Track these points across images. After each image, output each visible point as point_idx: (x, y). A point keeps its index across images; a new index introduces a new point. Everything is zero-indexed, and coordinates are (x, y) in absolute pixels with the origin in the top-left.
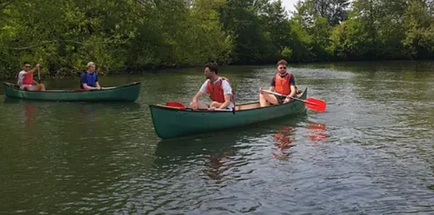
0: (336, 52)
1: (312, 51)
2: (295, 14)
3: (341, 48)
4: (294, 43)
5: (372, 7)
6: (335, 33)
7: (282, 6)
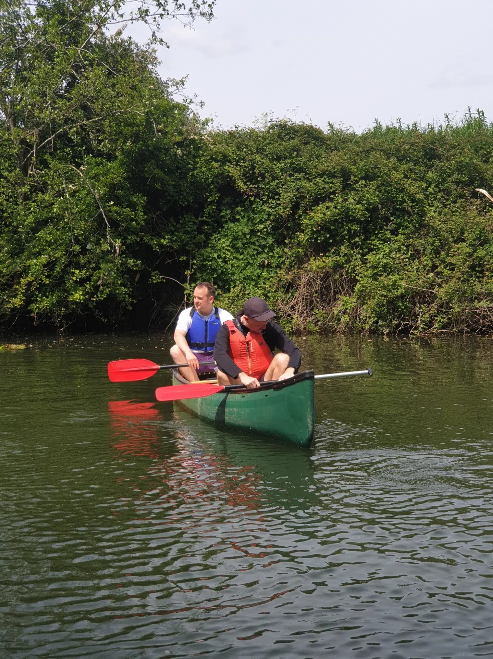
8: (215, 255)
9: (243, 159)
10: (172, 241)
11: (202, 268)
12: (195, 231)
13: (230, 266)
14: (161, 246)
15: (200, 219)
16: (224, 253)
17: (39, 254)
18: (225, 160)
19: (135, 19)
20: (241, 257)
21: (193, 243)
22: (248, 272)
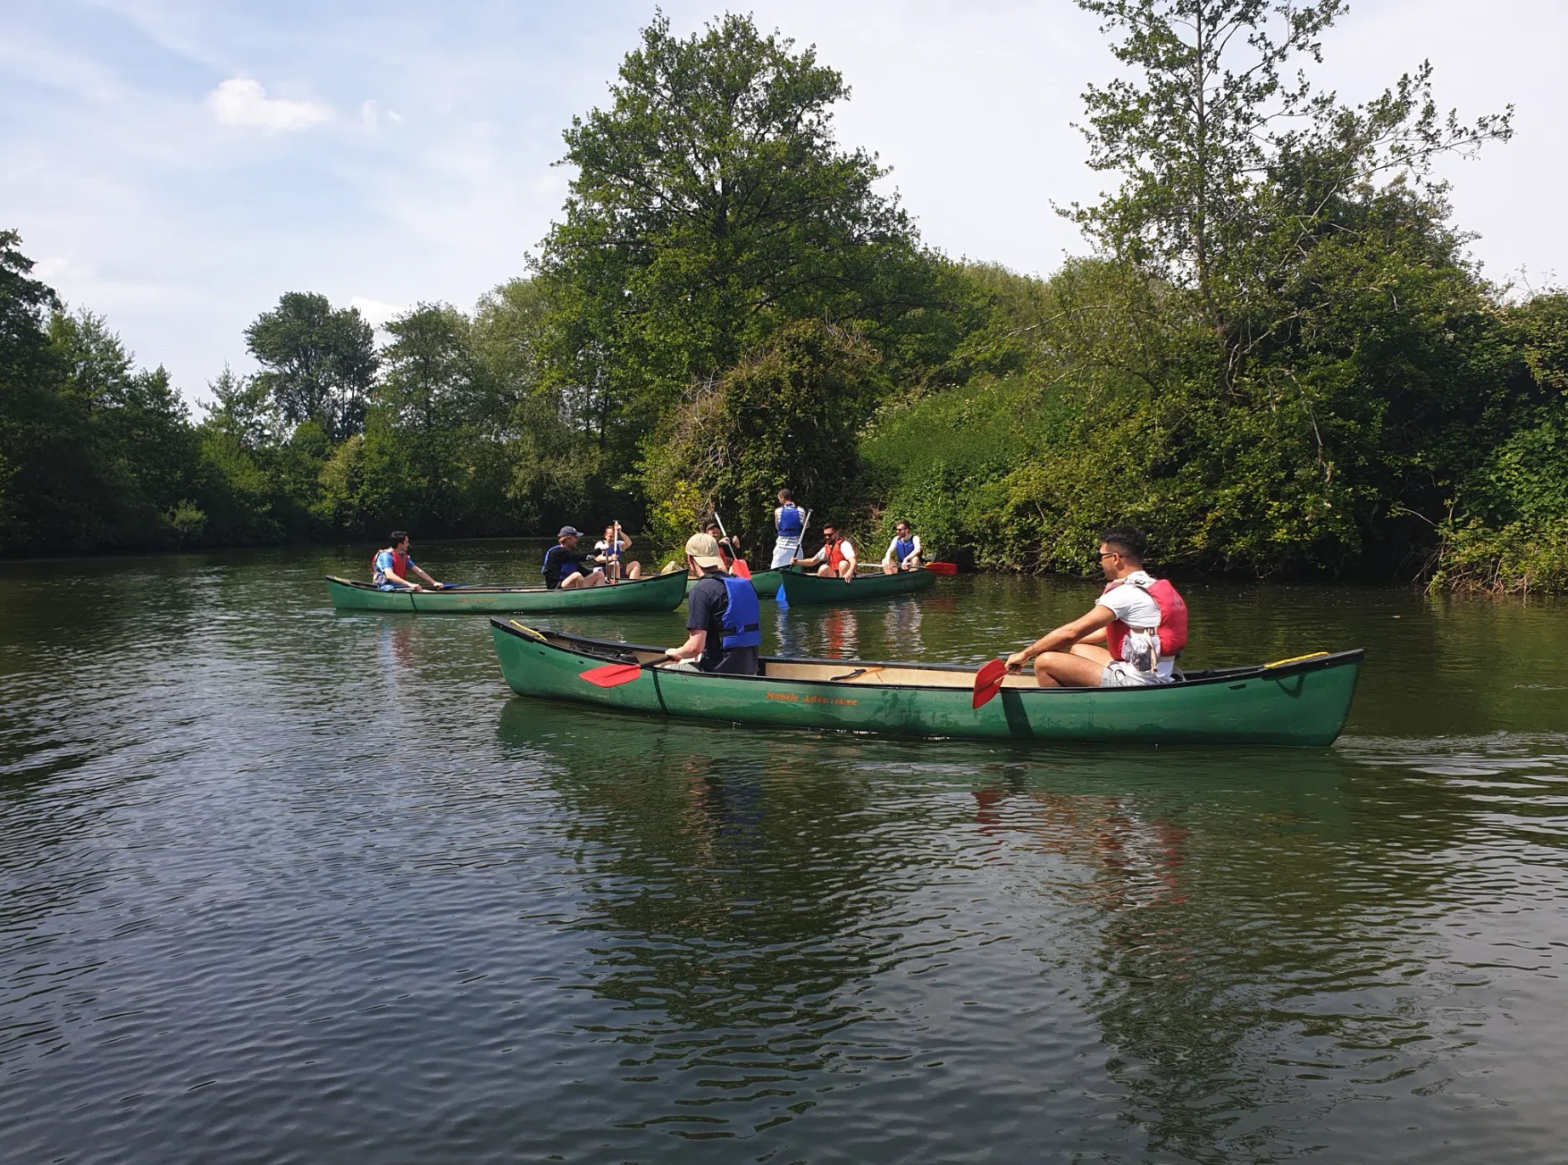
0: (339, 516)
1: (270, 514)
2: (215, 410)
3: (350, 507)
4: (213, 493)
5: (428, 402)
6: (335, 468)
7: (172, 385)
8: (1493, 478)
9: (1552, 338)
10: (1425, 459)
11: (1471, 496)
12: (1465, 444)
13: (1515, 493)
14: (1410, 468)
15: (1476, 427)
16: (1508, 474)
17: (1235, 483)
18: (1525, 339)
19: (1392, 165)
20: (1536, 478)
21: (1462, 461)
22: (1546, 500)
